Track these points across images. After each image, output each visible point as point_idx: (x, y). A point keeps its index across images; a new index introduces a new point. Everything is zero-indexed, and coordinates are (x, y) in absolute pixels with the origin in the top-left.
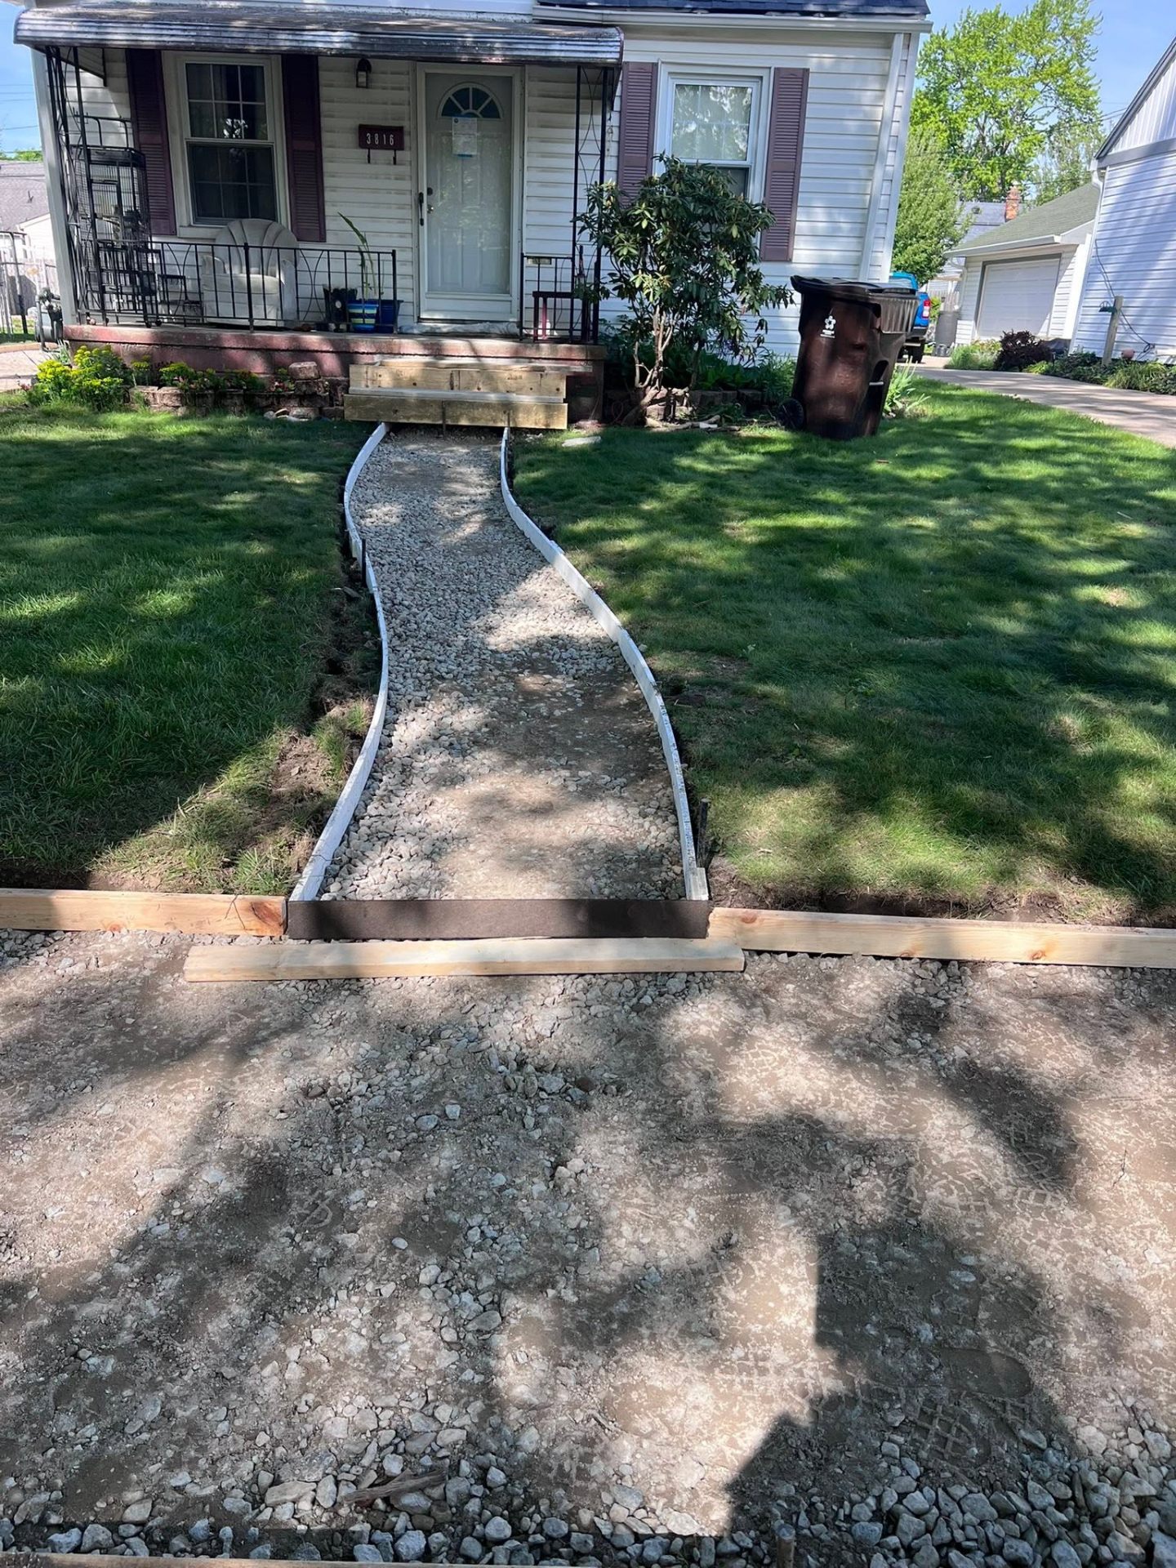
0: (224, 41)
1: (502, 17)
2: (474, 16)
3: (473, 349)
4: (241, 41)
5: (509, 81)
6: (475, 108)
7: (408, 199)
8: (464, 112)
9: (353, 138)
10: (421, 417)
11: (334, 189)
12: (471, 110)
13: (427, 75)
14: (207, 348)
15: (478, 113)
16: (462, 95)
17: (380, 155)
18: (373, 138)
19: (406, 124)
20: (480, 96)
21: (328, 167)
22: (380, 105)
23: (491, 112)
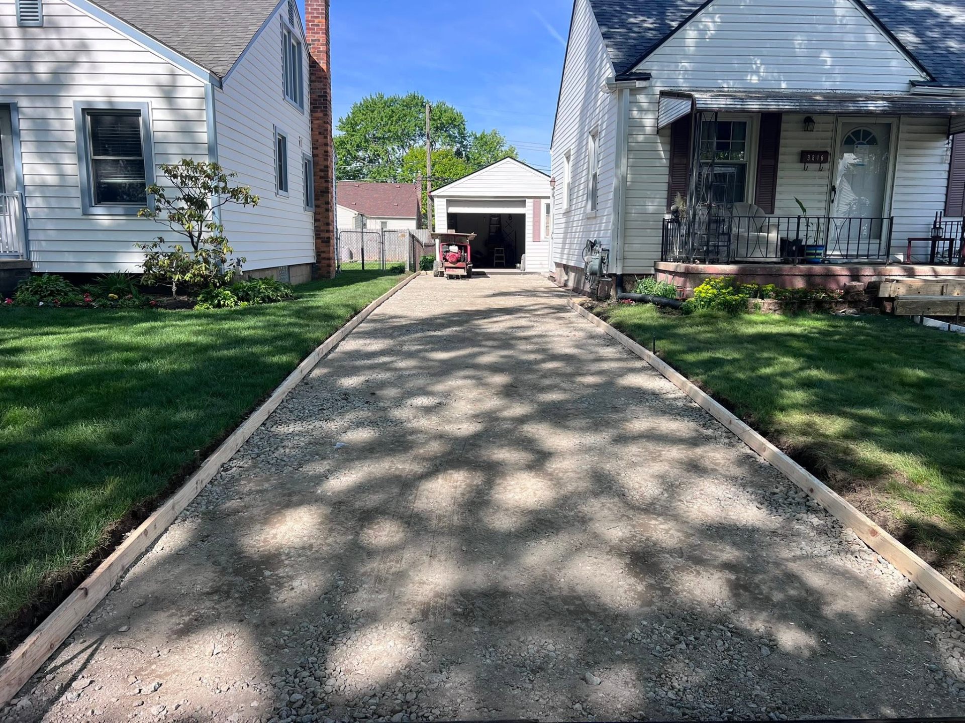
0: (816, 107)
1: (889, 93)
2: (874, 92)
3: (934, 271)
4: (825, 108)
5: (889, 126)
6: (864, 140)
7: (825, 189)
8: (857, 142)
9: (796, 158)
10: (944, 312)
11: (781, 185)
12: (861, 141)
13: (844, 124)
14: (771, 275)
15: (865, 142)
16: (856, 134)
17: (811, 166)
18: (811, 157)
19: (829, 150)
20: (867, 134)
21: (780, 173)
22: (813, 141)
23: (872, 142)
